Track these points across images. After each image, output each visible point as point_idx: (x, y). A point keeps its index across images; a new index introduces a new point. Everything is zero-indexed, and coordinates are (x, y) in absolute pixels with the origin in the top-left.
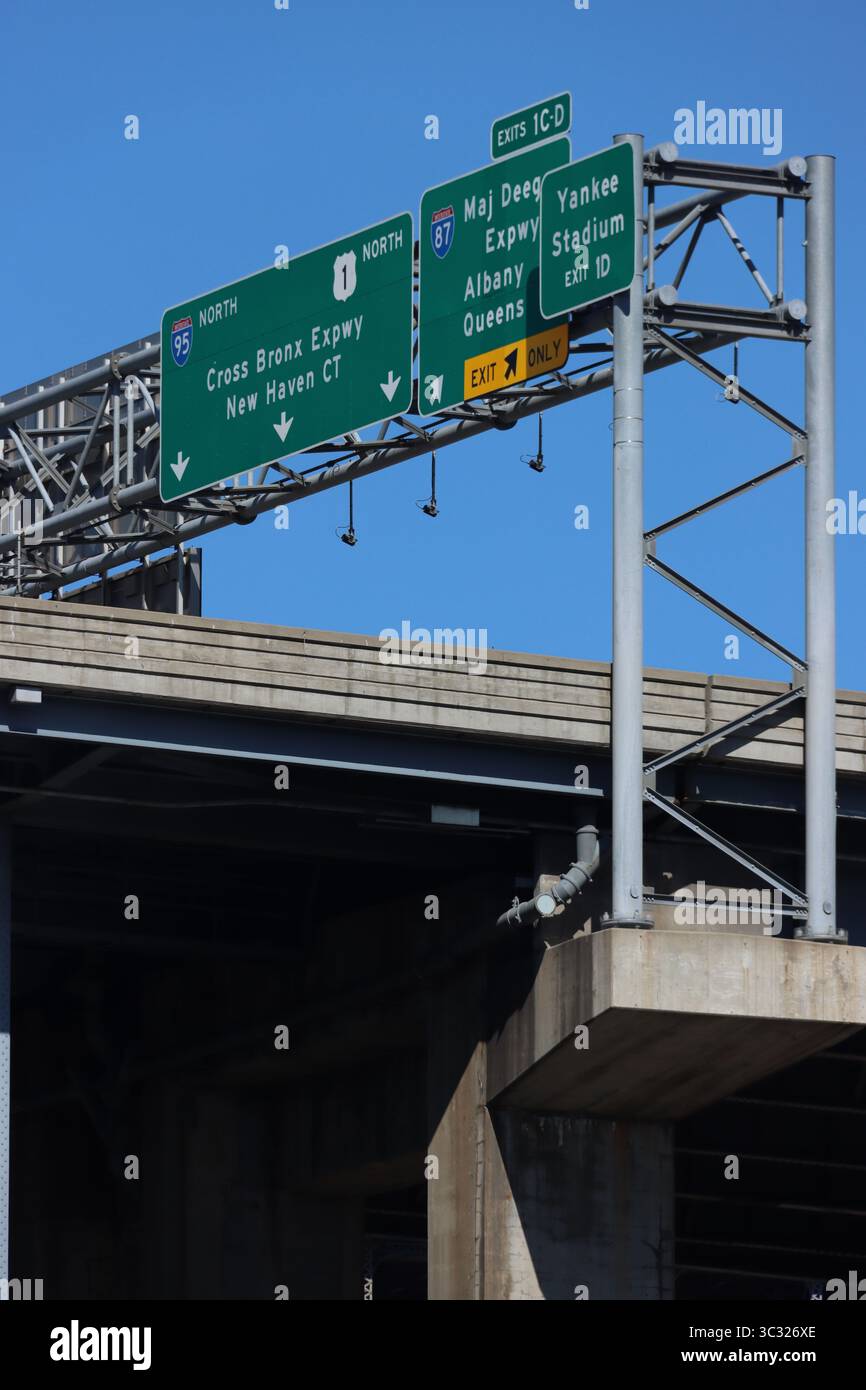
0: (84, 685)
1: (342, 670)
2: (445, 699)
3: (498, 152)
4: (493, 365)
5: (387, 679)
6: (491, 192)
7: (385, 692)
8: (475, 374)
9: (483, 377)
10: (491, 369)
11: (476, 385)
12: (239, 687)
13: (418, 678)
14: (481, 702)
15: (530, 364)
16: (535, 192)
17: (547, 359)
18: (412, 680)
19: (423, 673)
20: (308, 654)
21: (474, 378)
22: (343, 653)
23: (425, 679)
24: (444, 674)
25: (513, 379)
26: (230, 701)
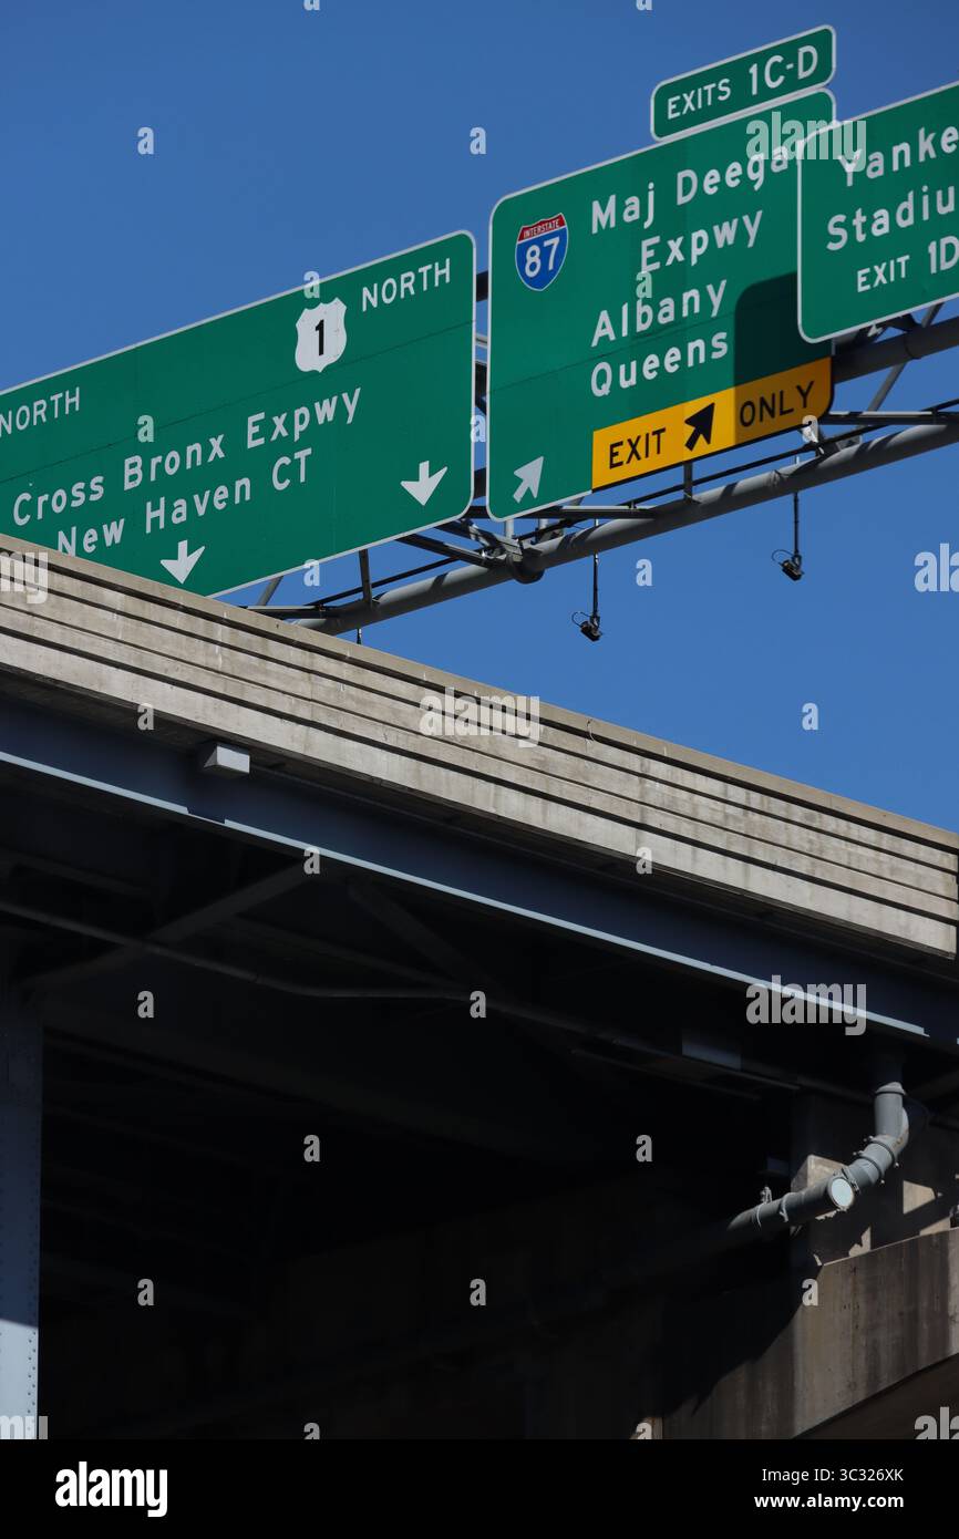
0: (309, 754)
1: (632, 788)
2: (761, 852)
3: (664, 127)
4: (658, 433)
5: (688, 811)
6: (651, 186)
7: (686, 829)
8: (615, 450)
9: (634, 451)
10: (653, 439)
11: (620, 464)
12: (505, 790)
13: (726, 816)
14: (803, 865)
15: (743, 422)
16: (752, 176)
17: (782, 413)
18: (718, 818)
19: (731, 810)
20: (591, 756)
21: (613, 455)
22: (634, 762)
23: (736, 819)
24: (757, 817)
25: (702, 447)
26: (493, 811)
